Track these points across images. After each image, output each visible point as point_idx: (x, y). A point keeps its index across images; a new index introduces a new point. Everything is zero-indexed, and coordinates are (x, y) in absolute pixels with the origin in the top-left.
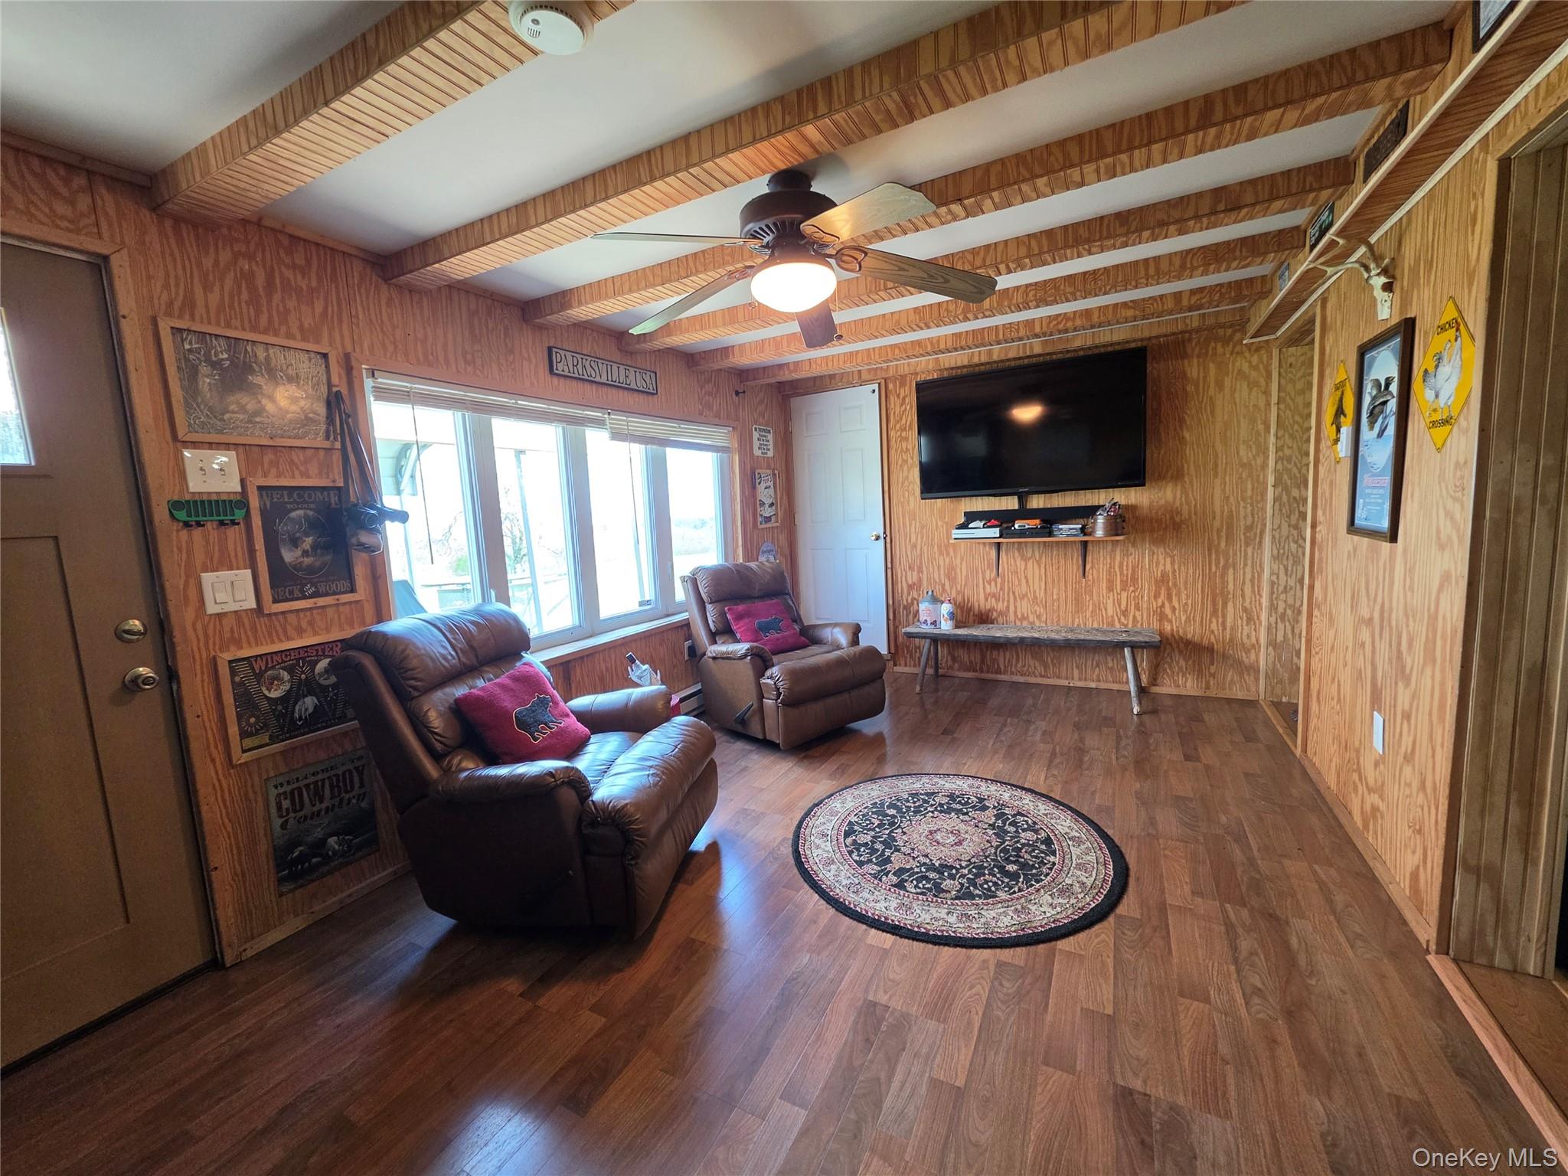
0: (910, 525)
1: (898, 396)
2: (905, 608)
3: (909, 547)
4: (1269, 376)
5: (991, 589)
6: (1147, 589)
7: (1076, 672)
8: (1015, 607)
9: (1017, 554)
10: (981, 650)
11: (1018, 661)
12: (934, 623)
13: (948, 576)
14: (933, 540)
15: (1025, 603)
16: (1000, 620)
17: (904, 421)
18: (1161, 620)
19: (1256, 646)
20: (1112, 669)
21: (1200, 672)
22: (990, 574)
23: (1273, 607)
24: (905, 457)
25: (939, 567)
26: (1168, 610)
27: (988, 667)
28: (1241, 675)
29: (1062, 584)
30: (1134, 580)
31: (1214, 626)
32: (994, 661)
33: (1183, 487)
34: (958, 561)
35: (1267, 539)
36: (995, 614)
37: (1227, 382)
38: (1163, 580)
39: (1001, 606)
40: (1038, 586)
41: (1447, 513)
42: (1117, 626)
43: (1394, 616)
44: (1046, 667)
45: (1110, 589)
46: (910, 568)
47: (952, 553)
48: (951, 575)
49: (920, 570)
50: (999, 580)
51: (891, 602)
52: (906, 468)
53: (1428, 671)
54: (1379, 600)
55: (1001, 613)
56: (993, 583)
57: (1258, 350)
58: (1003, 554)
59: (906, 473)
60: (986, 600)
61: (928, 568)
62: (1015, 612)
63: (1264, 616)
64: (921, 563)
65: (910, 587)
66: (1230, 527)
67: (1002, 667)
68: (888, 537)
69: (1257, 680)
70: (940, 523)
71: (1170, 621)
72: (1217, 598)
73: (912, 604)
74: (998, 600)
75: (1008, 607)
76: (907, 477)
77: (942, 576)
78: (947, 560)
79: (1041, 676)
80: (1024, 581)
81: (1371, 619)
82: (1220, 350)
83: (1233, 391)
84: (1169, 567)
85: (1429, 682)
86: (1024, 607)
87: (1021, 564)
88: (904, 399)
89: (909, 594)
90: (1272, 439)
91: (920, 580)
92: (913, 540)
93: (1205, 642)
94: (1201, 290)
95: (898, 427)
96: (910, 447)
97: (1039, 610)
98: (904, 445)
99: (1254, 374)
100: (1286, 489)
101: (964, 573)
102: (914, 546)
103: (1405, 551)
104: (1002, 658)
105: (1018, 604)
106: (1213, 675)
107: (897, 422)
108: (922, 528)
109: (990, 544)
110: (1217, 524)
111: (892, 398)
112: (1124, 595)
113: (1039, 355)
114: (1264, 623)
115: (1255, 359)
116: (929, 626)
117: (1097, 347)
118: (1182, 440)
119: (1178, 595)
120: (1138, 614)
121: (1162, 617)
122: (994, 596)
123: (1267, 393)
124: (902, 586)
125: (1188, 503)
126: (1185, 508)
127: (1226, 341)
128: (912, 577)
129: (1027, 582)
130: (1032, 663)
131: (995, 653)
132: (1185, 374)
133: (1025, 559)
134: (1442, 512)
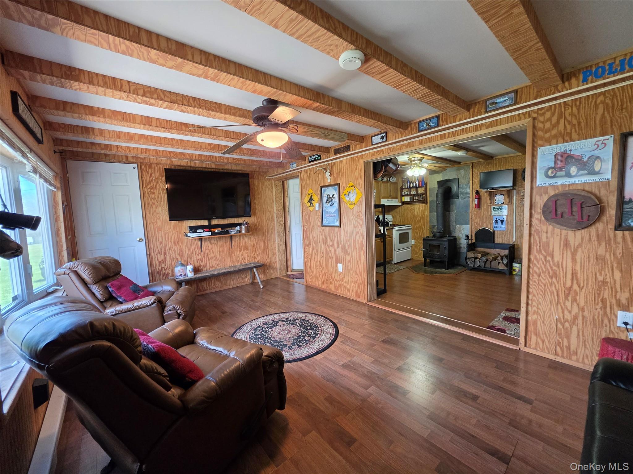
0: (158, 233)
1: (148, 172)
2: (158, 273)
3: (158, 244)
4: (272, 188)
5: (199, 257)
6: (250, 249)
7: (232, 282)
8: (209, 263)
9: (208, 242)
10: (197, 283)
11: (212, 284)
12: (185, 275)
13: (179, 255)
14: (171, 239)
15: (213, 261)
16: (204, 269)
17: (152, 185)
18: (254, 259)
19: (276, 262)
20: (242, 278)
21: (265, 273)
22: (198, 251)
23: (279, 250)
24: (153, 201)
25: (175, 251)
26: (256, 255)
27: (200, 290)
28: (273, 270)
29: (225, 252)
30: (246, 247)
31: (267, 258)
32: (203, 286)
33: (257, 218)
34: (184, 248)
35: (276, 232)
36: (201, 267)
37: (264, 187)
38: (254, 246)
39: (203, 264)
40: (217, 254)
41: (356, 221)
42: (243, 263)
43: (342, 242)
44: (222, 283)
45: (240, 251)
46: (159, 253)
47: (180, 244)
48: (181, 254)
49: (165, 254)
50: (202, 253)
51: (150, 271)
52: (154, 206)
53: (355, 251)
54: (336, 240)
55: (204, 267)
56: (200, 255)
57: (269, 180)
58: (203, 243)
59: (154, 209)
60: (198, 262)
61: (169, 253)
62: (209, 265)
63: (277, 254)
64: (165, 250)
65: (160, 262)
66: (268, 229)
67: (206, 288)
68: (147, 240)
69: (277, 271)
70: (174, 232)
71: (256, 259)
72: (267, 249)
73: (162, 270)
74: (202, 261)
75: (206, 264)
76: (155, 211)
77: (177, 255)
78: (179, 248)
79: (221, 287)
80: (212, 252)
81: (333, 244)
82: (261, 178)
83: (265, 190)
84: (255, 242)
85: (355, 253)
86: (212, 262)
87: (210, 246)
88: (151, 174)
89: (160, 266)
90: (275, 205)
91: (165, 258)
92: (160, 240)
93: (265, 263)
94: (271, 162)
95: (148, 187)
96: (156, 197)
97: (218, 262)
98: (153, 196)
99: (269, 187)
100: (279, 218)
101: (187, 252)
102: (161, 243)
103: (344, 229)
104: (205, 285)
105: (210, 262)
106: (268, 273)
107: (148, 185)
108: (165, 234)
109: (198, 239)
110: (265, 228)
111: (144, 173)
112: (244, 252)
113: (213, 168)
114: (277, 255)
115: (269, 182)
116: (183, 277)
117: (232, 170)
118: (255, 203)
119: (258, 250)
120: (248, 258)
121: (254, 258)
122: (200, 260)
123: (272, 192)
124: (156, 262)
125: (258, 222)
126: (257, 224)
127: (263, 176)
128: (161, 257)
129: (213, 252)
130: (217, 283)
131: (203, 283)
132: (254, 183)
133: (211, 244)
134: (354, 221)
